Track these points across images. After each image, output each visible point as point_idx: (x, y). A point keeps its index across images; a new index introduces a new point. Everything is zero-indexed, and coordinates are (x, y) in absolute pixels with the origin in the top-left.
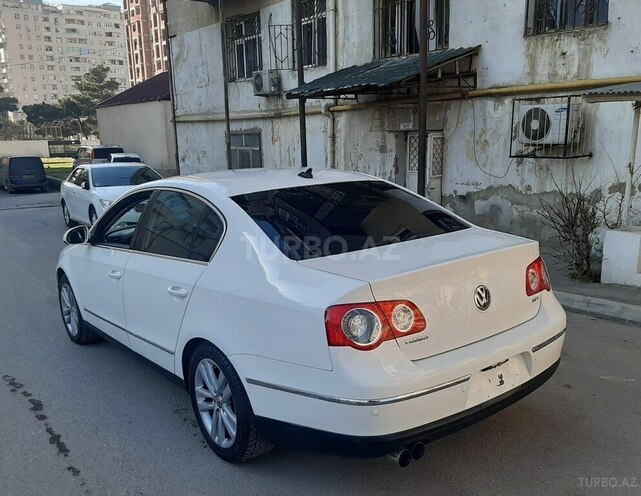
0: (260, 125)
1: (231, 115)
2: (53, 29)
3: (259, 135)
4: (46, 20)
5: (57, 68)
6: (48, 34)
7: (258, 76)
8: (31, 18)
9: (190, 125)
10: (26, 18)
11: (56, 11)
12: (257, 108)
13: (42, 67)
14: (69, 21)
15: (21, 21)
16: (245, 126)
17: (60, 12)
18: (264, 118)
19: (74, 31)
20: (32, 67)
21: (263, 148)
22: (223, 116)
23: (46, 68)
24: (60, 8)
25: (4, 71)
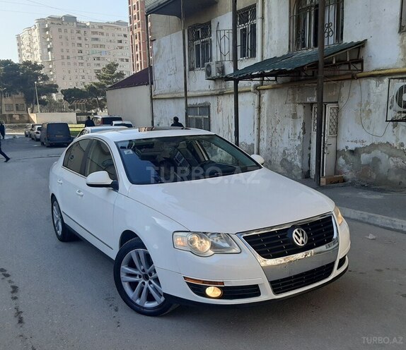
0: (210, 100)
1: (189, 94)
2: (83, 38)
3: (209, 107)
4: (79, 32)
5: (85, 64)
6: (79, 42)
7: (209, 66)
8: (69, 31)
9: (163, 101)
10: (66, 31)
11: (85, 26)
12: (208, 89)
13: (75, 64)
14: (94, 33)
15: (63, 33)
16: (199, 101)
17: (88, 27)
18: (212, 95)
19: (97, 39)
20: (69, 64)
21: (211, 116)
22: (183, 95)
23: (78, 64)
24: (88, 24)
25: (51, 66)
